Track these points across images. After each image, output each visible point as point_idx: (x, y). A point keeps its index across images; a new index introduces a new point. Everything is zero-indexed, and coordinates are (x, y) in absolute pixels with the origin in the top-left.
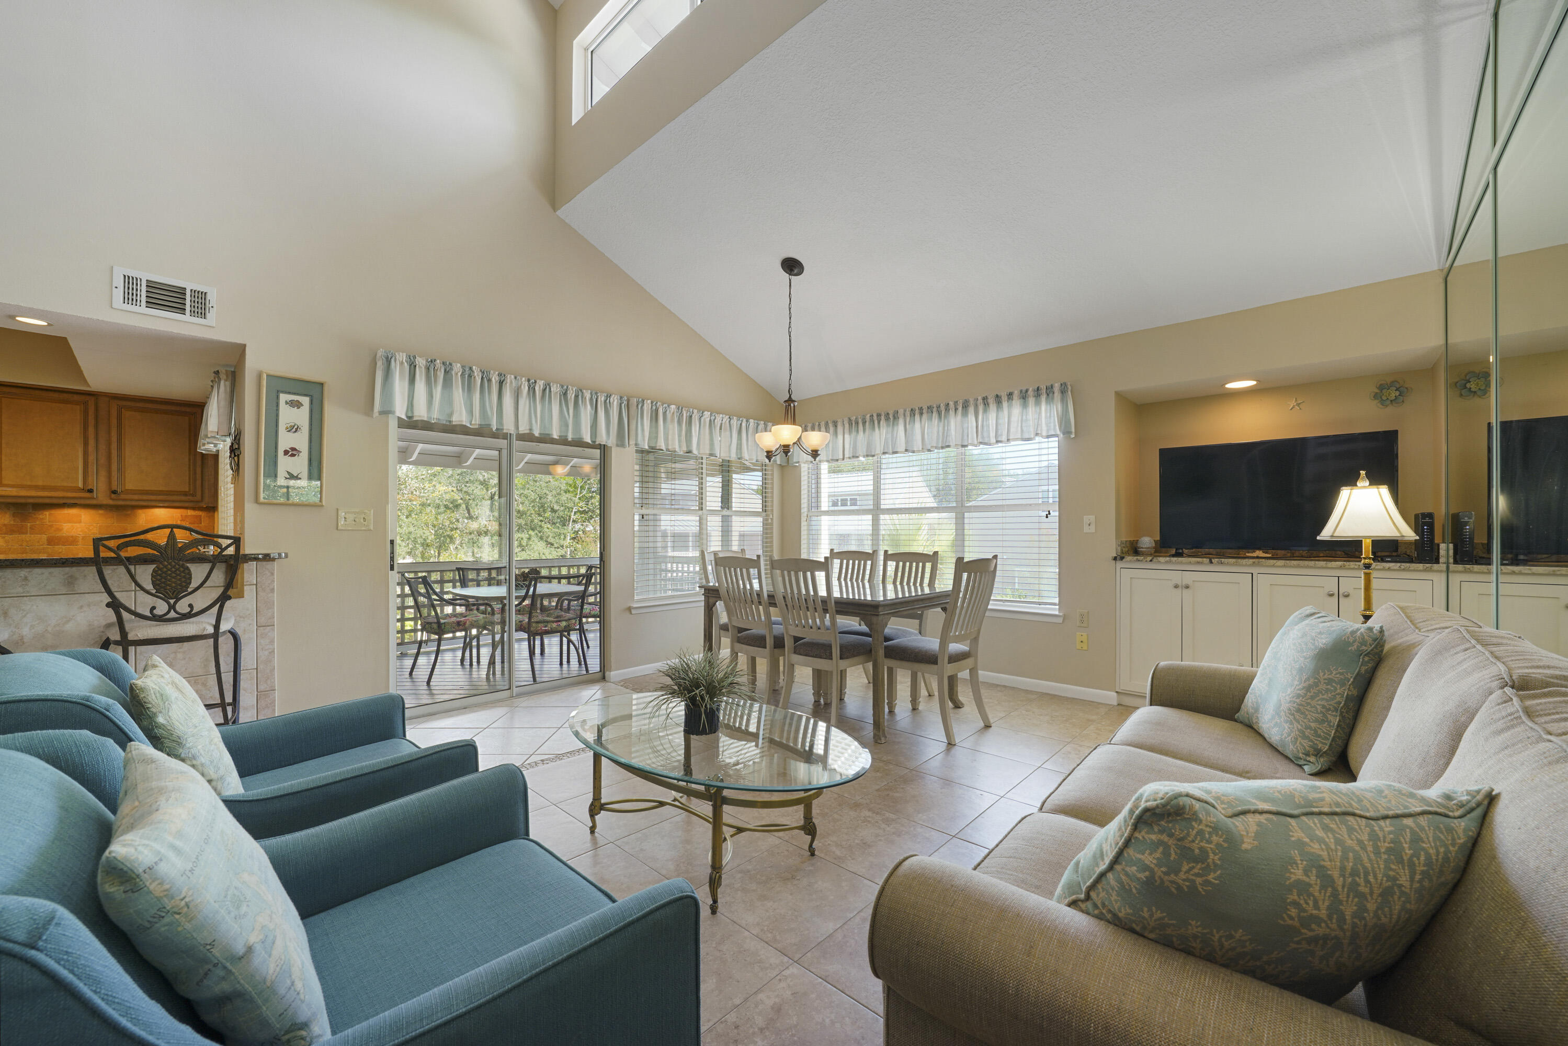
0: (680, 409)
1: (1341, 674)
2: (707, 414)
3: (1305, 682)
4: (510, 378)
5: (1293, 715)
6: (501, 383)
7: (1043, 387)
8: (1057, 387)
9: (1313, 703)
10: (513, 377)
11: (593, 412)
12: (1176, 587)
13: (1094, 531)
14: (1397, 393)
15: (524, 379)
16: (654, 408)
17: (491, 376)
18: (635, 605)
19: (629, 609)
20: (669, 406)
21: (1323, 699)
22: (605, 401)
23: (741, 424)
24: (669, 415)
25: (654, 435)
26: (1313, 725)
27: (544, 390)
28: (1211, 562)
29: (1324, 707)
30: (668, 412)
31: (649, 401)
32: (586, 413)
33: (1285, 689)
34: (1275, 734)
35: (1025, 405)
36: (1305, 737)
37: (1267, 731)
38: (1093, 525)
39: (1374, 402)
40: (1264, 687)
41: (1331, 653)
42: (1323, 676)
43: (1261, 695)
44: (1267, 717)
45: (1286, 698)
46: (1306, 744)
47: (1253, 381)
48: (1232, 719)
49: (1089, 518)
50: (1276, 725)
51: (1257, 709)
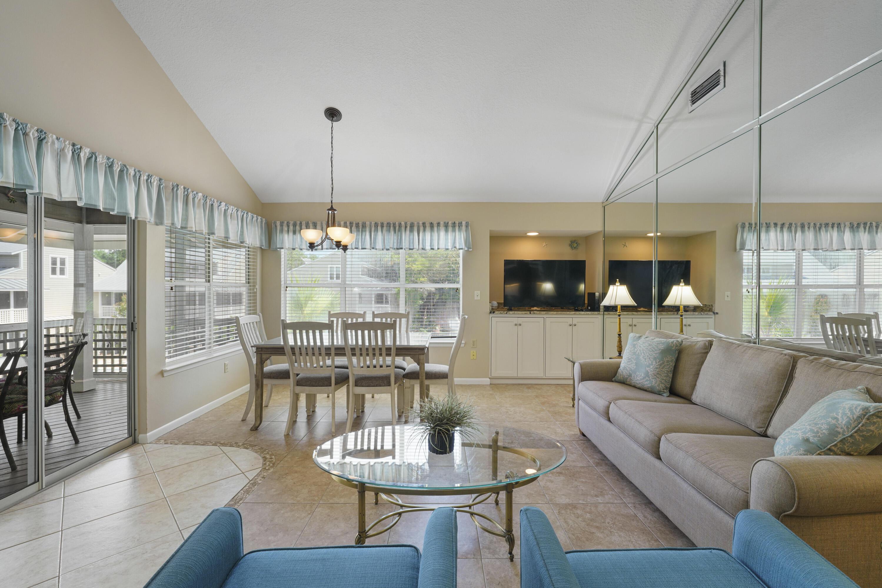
0: (205, 197)
1: (671, 358)
2: (223, 204)
3: (659, 362)
4: (51, 138)
5: (656, 375)
6: (40, 141)
7: (457, 222)
8: (464, 223)
9: (663, 370)
10: (54, 137)
11: (137, 189)
12: (516, 325)
13: (479, 299)
14: (576, 245)
15: (67, 142)
16: (186, 193)
17: (28, 131)
18: (168, 368)
19: (162, 373)
20: (197, 193)
21: (666, 368)
22: (147, 180)
23: (243, 215)
24: (196, 200)
25: (186, 218)
26: (664, 378)
27: (89, 159)
28: (530, 313)
29: (667, 371)
30: (196, 198)
31: (182, 187)
32: (131, 190)
33: (648, 366)
34: (647, 384)
35: (447, 231)
36: (662, 383)
37: (640, 383)
38: (479, 296)
39: (569, 248)
40: (633, 366)
41: (667, 351)
42: (665, 360)
43: (631, 370)
44: (639, 378)
45: (651, 370)
46: (663, 385)
47: (538, 234)
48: (612, 381)
49: (477, 293)
50: (647, 380)
51: (630, 375)
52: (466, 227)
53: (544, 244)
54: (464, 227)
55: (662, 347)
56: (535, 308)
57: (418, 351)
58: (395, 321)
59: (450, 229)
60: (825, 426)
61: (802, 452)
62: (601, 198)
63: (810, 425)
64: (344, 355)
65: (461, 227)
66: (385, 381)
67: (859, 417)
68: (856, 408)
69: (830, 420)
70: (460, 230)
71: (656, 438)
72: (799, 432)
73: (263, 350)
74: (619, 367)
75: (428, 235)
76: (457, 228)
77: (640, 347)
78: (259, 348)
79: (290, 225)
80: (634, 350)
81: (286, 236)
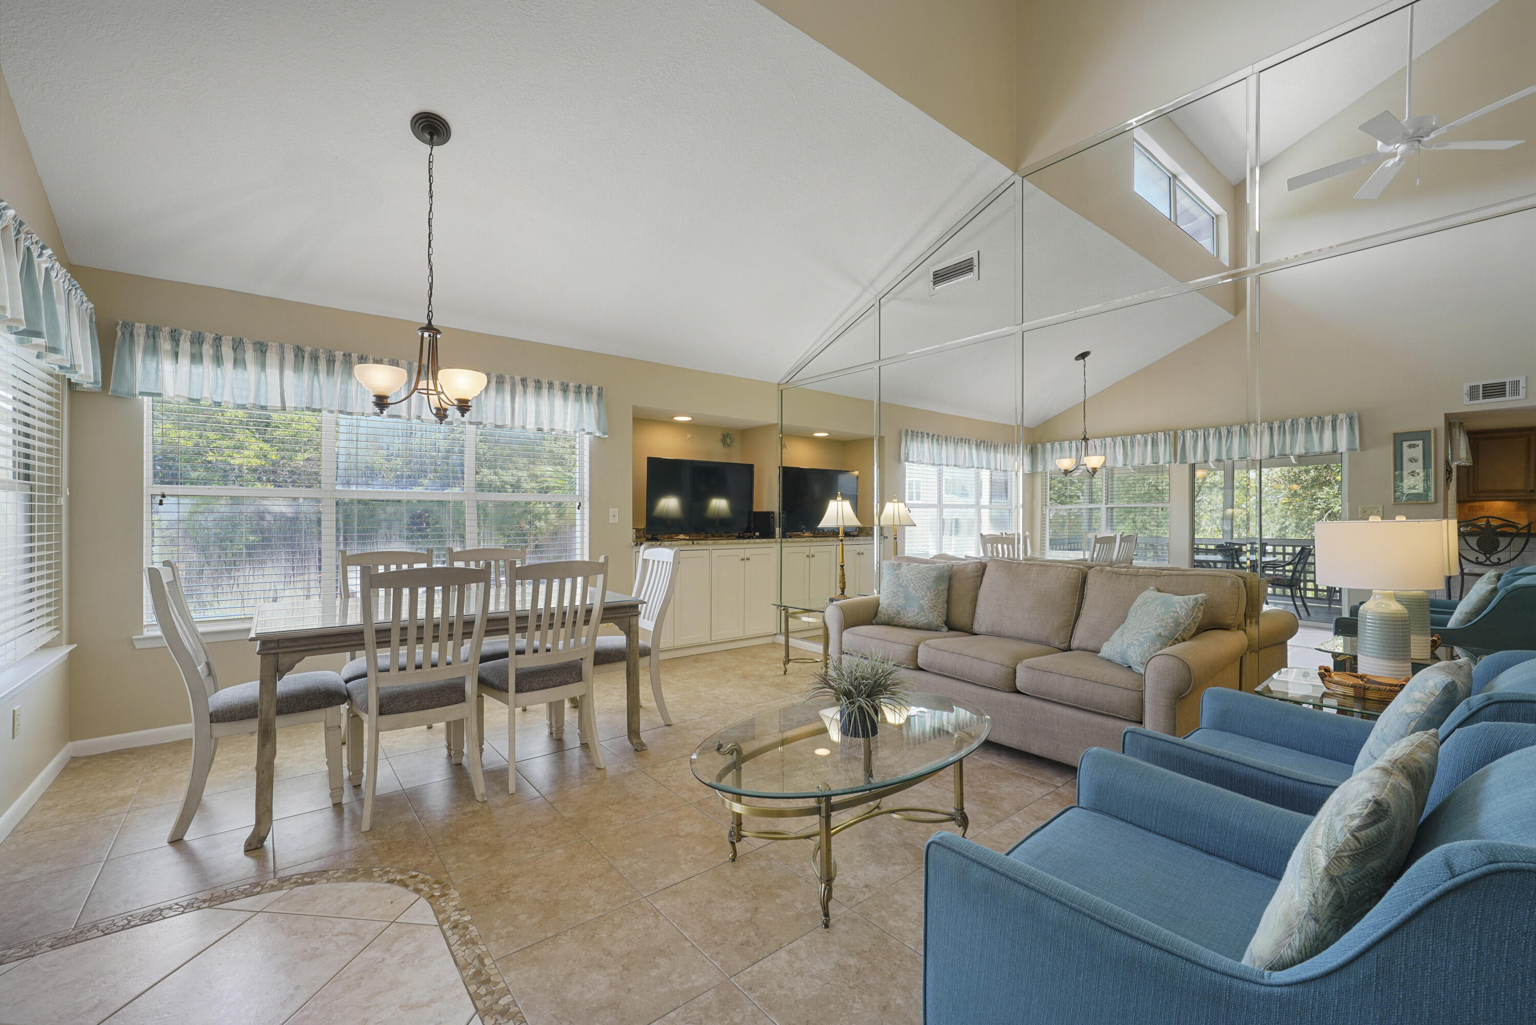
1: (944, 586)
5: (930, 609)
7: (584, 385)
8: (595, 388)
13: (617, 521)
14: (731, 441)
26: (941, 610)
33: (922, 599)
34: (922, 620)
35: (565, 398)
36: (940, 617)
37: (913, 621)
38: (617, 517)
39: (721, 444)
40: (901, 601)
41: (939, 578)
42: (940, 588)
43: (899, 606)
44: (912, 614)
45: (925, 602)
46: (941, 619)
47: (690, 419)
48: (872, 624)
49: (613, 511)
50: (922, 616)
51: (898, 613)
52: (599, 395)
53: (689, 436)
54: (595, 396)
55: (934, 574)
56: (681, 536)
57: (628, 610)
58: (488, 565)
59: (571, 395)
60: (1170, 620)
61: (1159, 646)
62: (779, 375)
63: (1158, 622)
64: (506, 631)
65: (590, 395)
66: (573, 673)
67: (1193, 607)
68: (1189, 600)
69: (1172, 614)
70: (588, 400)
71: (1011, 670)
72: (1150, 630)
73: (281, 645)
74: (879, 605)
75: (531, 399)
76: (584, 395)
77: (906, 576)
78: (271, 641)
79: (182, 338)
80: (899, 581)
81: (167, 365)
